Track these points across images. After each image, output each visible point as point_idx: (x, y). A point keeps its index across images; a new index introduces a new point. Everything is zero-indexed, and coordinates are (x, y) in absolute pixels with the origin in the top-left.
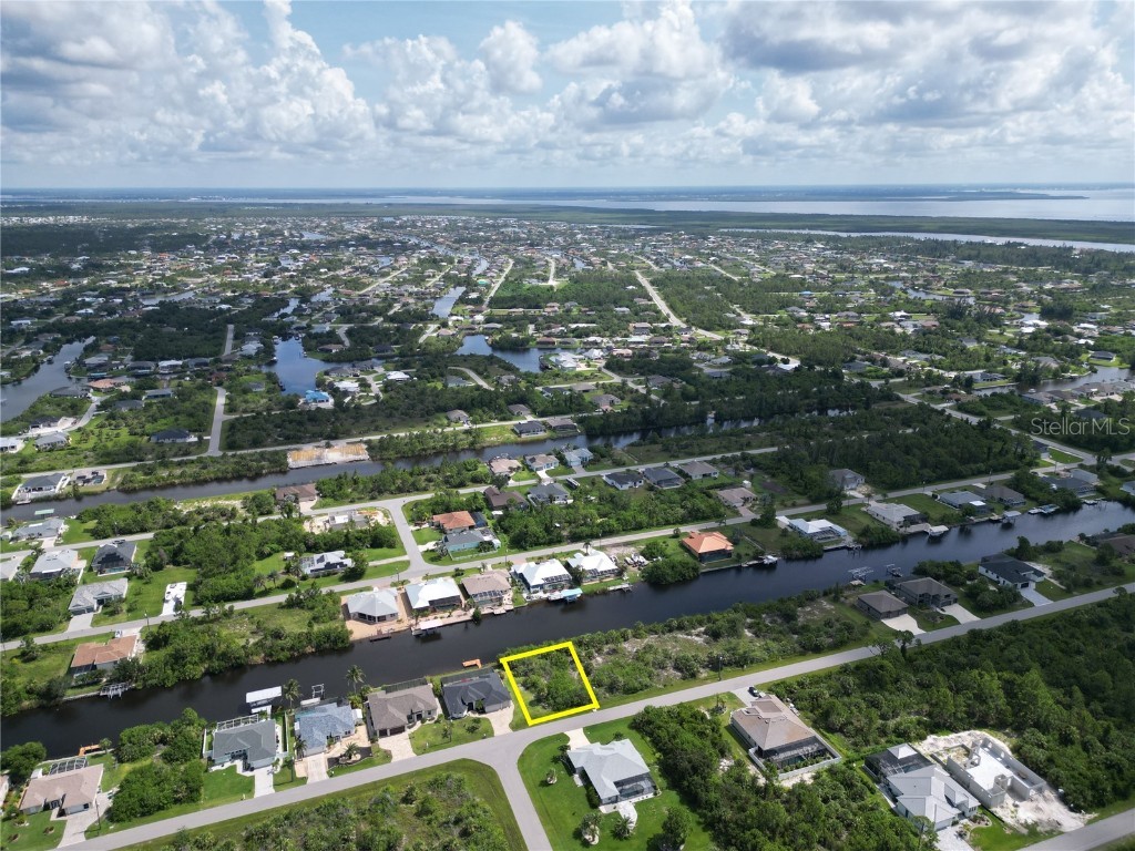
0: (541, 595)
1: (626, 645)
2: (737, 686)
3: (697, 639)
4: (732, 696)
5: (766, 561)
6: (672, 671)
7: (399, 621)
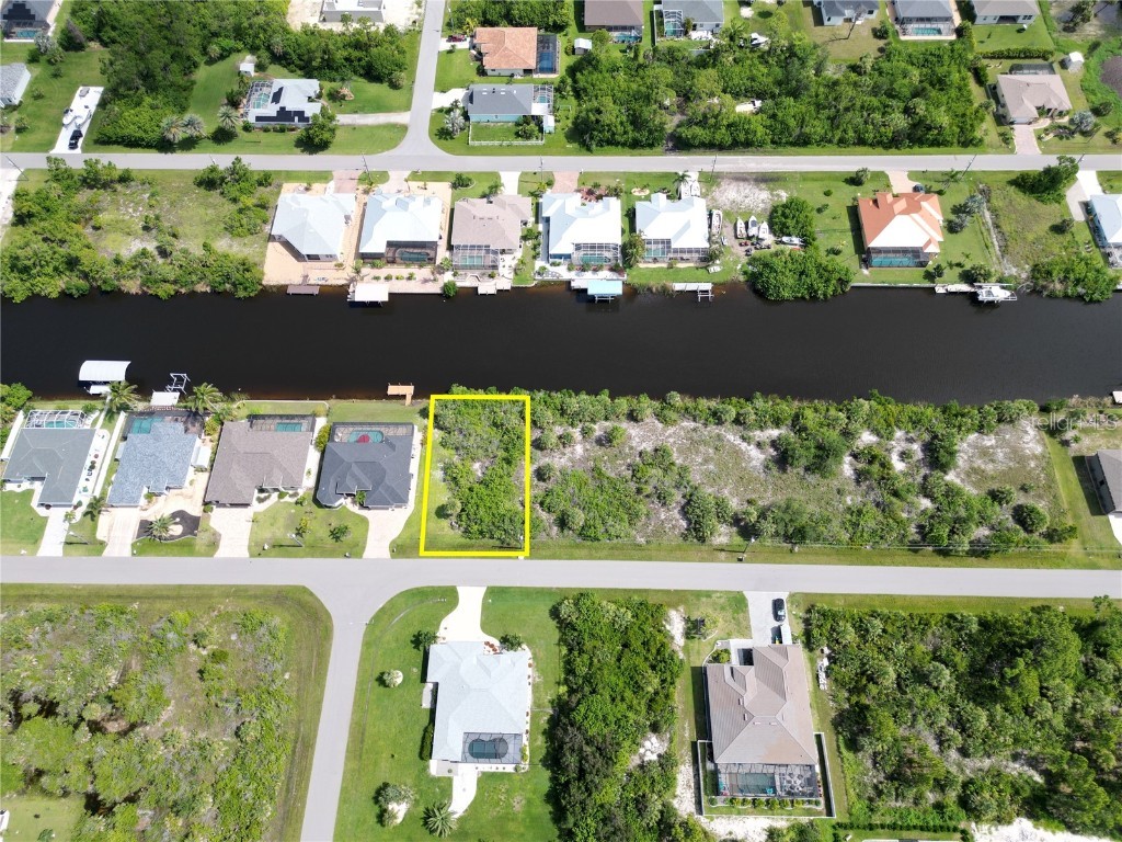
0: (562, 272)
1: (633, 430)
2: (760, 586)
3: (754, 452)
4: (738, 603)
5: (983, 296)
6: (676, 514)
7: (340, 266)
